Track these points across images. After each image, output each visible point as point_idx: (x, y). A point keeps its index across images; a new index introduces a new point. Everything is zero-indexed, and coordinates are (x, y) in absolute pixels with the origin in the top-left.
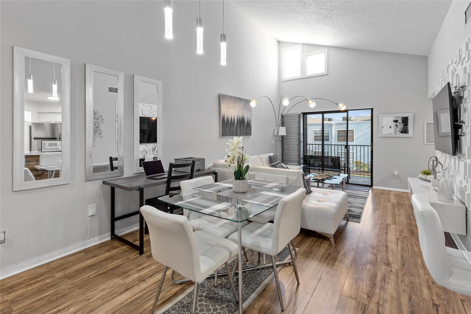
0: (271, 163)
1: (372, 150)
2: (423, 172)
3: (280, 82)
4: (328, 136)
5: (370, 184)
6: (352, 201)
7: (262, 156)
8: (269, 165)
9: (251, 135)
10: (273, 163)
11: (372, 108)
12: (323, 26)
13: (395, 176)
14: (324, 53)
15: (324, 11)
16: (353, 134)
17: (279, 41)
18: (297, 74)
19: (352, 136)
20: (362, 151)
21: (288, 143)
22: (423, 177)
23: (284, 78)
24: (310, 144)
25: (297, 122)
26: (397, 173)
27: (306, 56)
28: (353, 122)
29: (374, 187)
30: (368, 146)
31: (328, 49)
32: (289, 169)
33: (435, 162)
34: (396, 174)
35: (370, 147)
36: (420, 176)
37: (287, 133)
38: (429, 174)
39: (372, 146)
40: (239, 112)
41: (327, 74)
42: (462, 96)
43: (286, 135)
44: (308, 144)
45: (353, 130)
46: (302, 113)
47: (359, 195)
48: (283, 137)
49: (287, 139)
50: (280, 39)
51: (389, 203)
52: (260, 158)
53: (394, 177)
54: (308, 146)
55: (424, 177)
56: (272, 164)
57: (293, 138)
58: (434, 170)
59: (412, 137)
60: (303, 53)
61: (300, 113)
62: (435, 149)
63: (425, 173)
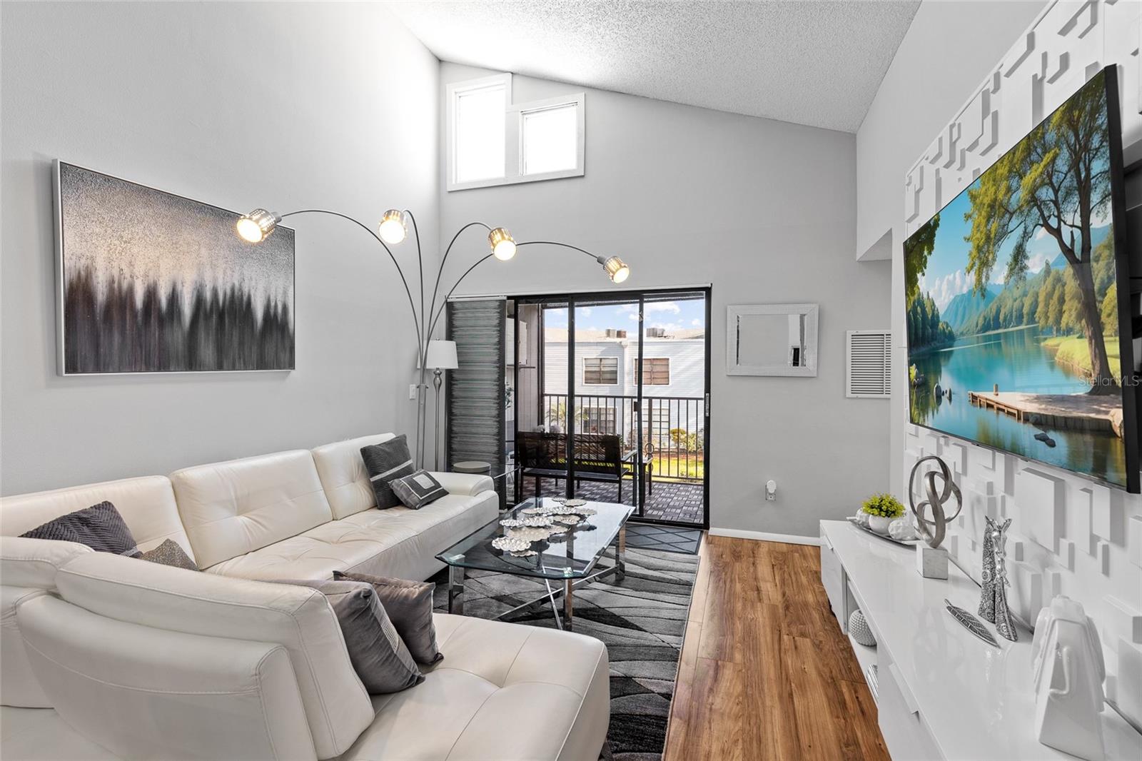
0: (372, 476)
1: (707, 414)
2: (872, 507)
3: (443, 192)
4: (616, 372)
5: (700, 520)
6: (644, 612)
7: (324, 448)
10: (380, 473)
11: (710, 286)
13: (770, 494)
14: (575, 108)
17: (441, 58)
18: (495, 171)
19: (665, 372)
20: (683, 412)
21: (469, 394)
22: (871, 525)
23: (454, 182)
24: (550, 395)
25: (495, 326)
26: (775, 488)
27: (523, 113)
28: (669, 341)
29: (713, 531)
30: (697, 399)
31: (585, 95)
33: (940, 484)
34: (771, 491)
35: (701, 403)
36: (861, 517)
37: (459, 362)
38: (893, 512)
39: (708, 400)
41: (582, 174)
43: (457, 367)
44: (547, 395)
45: (668, 359)
46: (509, 298)
47: (668, 576)
48: (449, 374)
49: (462, 380)
50: (446, 51)
51: (759, 604)
52: (316, 459)
53: (765, 500)
54: (547, 398)
55: (876, 522)
56: (373, 479)
57: (480, 377)
58: (937, 512)
59: (815, 375)
60: (512, 104)
61: (505, 298)
62: (912, 421)
63: (881, 510)
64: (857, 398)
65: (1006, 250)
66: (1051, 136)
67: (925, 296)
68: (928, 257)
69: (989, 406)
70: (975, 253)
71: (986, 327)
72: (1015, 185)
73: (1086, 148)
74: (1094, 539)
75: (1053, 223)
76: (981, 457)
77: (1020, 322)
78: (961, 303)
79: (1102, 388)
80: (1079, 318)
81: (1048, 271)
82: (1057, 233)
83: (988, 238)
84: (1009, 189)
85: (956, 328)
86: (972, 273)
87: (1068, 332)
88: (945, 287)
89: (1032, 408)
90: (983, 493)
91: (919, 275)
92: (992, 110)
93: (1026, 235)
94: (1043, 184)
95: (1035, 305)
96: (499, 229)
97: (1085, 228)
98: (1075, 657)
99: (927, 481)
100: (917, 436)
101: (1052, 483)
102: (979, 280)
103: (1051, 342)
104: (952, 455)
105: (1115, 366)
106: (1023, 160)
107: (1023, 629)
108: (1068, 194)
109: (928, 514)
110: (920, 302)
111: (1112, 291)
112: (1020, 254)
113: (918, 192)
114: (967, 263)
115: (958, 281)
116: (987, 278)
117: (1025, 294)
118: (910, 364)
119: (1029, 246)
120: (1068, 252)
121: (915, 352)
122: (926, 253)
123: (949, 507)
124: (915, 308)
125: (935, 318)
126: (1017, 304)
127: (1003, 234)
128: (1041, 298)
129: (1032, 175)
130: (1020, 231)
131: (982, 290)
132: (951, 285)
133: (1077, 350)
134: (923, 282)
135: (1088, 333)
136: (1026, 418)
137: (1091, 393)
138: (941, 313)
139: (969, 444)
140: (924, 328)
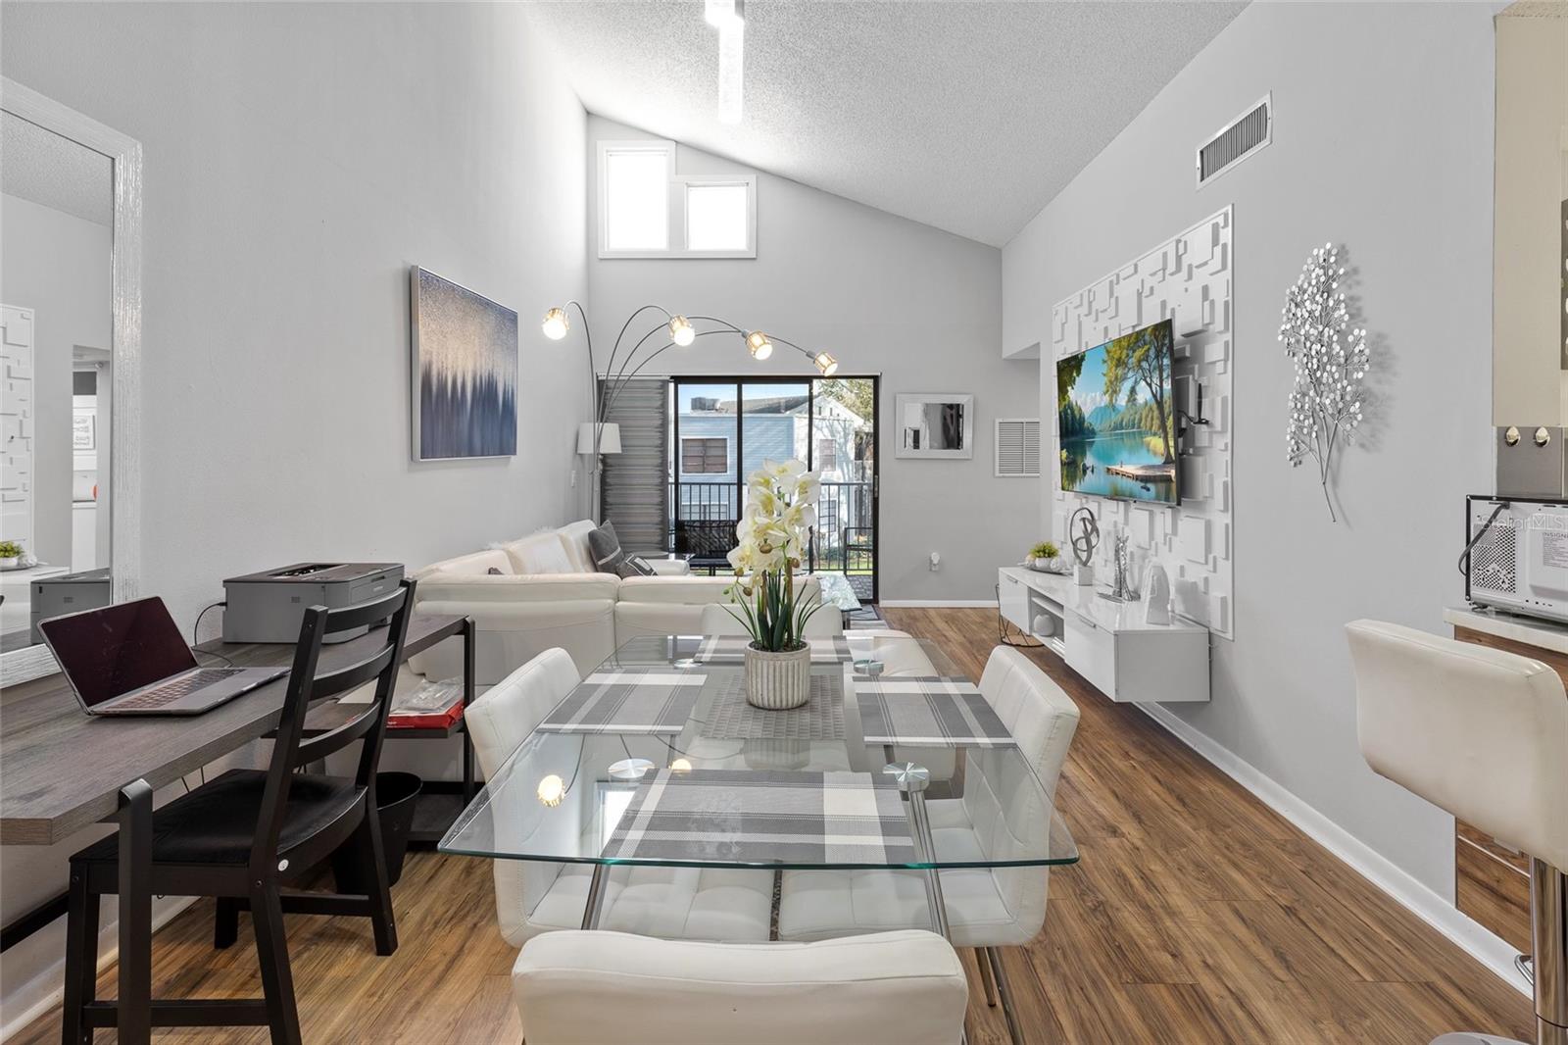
0: (600, 559)
1: (876, 495)
2: (1038, 552)
3: (594, 260)
5: (870, 596)
7: (563, 531)
8: (589, 566)
9: (514, 453)
10: (605, 557)
11: (879, 375)
12: (780, 96)
13: (934, 565)
14: (745, 188)
15: (810, 46)
16: (726, 451)
17: (592, 111)
18: (654, 239)
22: (1037, 565)
23: (606, 249)
25: (657, 408)
26: (938, 558)
27: (689, 186)
28: (720, 415)
29: (883, 603)
31: (757, 178)
32: (655, 574)
33: (1089, 527)
34: (935, 562)
36: (1031, 560)
37: (622, 446)
38: (1053, 553)
39: (877, 485)
40: (481, 355)
41: (754, 256)
42: (1187, 358)
43: (620, 451)
45: (725, 439)
46: (672, 378)
48: (605, 459)
49: (619, 465)
50: (598, 105)
52: (563, 541)
53: (931, 570)
55: (1040, 563)
56: (600, 563)
57: (641, 462)
58: (1088, 542)
59: (970, 457)
60: (677, 174)
61: (668, 378)
62: (1063, 489)
63: (1045, 553)
64: (1004, 477)
65: (1127, 386)
66: (1147, 338)
67: (1074, 403)
68: (1077, 378)
69: (1117, 474)
70: (1108, 384)
71: (1115, 428)
72: (1131, 354)
73: (1161, 351)
74: (1166, 535)
75: (1148, 380)
76: (1110, 506)
77: (1133, 428)
78: (1101, 412)
79: (1168, 461)
80: (1159, 429)
81: (1146, 403)
82: (1150, 385)
83: (1116, 378)
84: (1128, 355)
85: (1097, 427)
86: (1107, 395)
87: (1155, 434)
88: (1089, 401)
89: (1140, 472)
90: (1111, 528)
91: (1069, 388)
92: (1115, 295)
93: (1136, 382)
94: (1144, 360)
95: (1140, 420)
96: (679, 317)
97: (1161, 387)
98: (1159, 579)
99: (1082, 523)
100: (1063, 500)
101: (1147, 513)
102: (1111, 400)
103: (1148, 439)
104: (1093, 506)
105: (1172, 450)
106: (1135, 343)
107: (1135, 596)
108: (1155, 369)
109: (1082, 545)
110: (1070, 406)
111: (1171, 418)
112: (1133, 391)
113: (1063, 324)
114: (1105, 389)
115: (1098, 398)
116: (1116, 400)
117: (1136, 413)
118: (1062, 449)
119: (1137, 388)
120: (1155, 396)
121: (1065, 440)
122: (1075, 374)
123: (1094, 540)
124: (1065, 411)
125: (1082, 419)
126: (1132, 417)
127: (1124, 378)
128: (1144, 416)
129: (1139, 353)
130: (1133, 379)
131: (1112, 406)
132: (1093, 399)
133: (1157, 443)
134: (1072, 394)
135: (1162, 435)
136: (1137, 478)
137: (1164, 463)
138: (1086, 416)
139: (1101, 499)
140: (1073, 424)
